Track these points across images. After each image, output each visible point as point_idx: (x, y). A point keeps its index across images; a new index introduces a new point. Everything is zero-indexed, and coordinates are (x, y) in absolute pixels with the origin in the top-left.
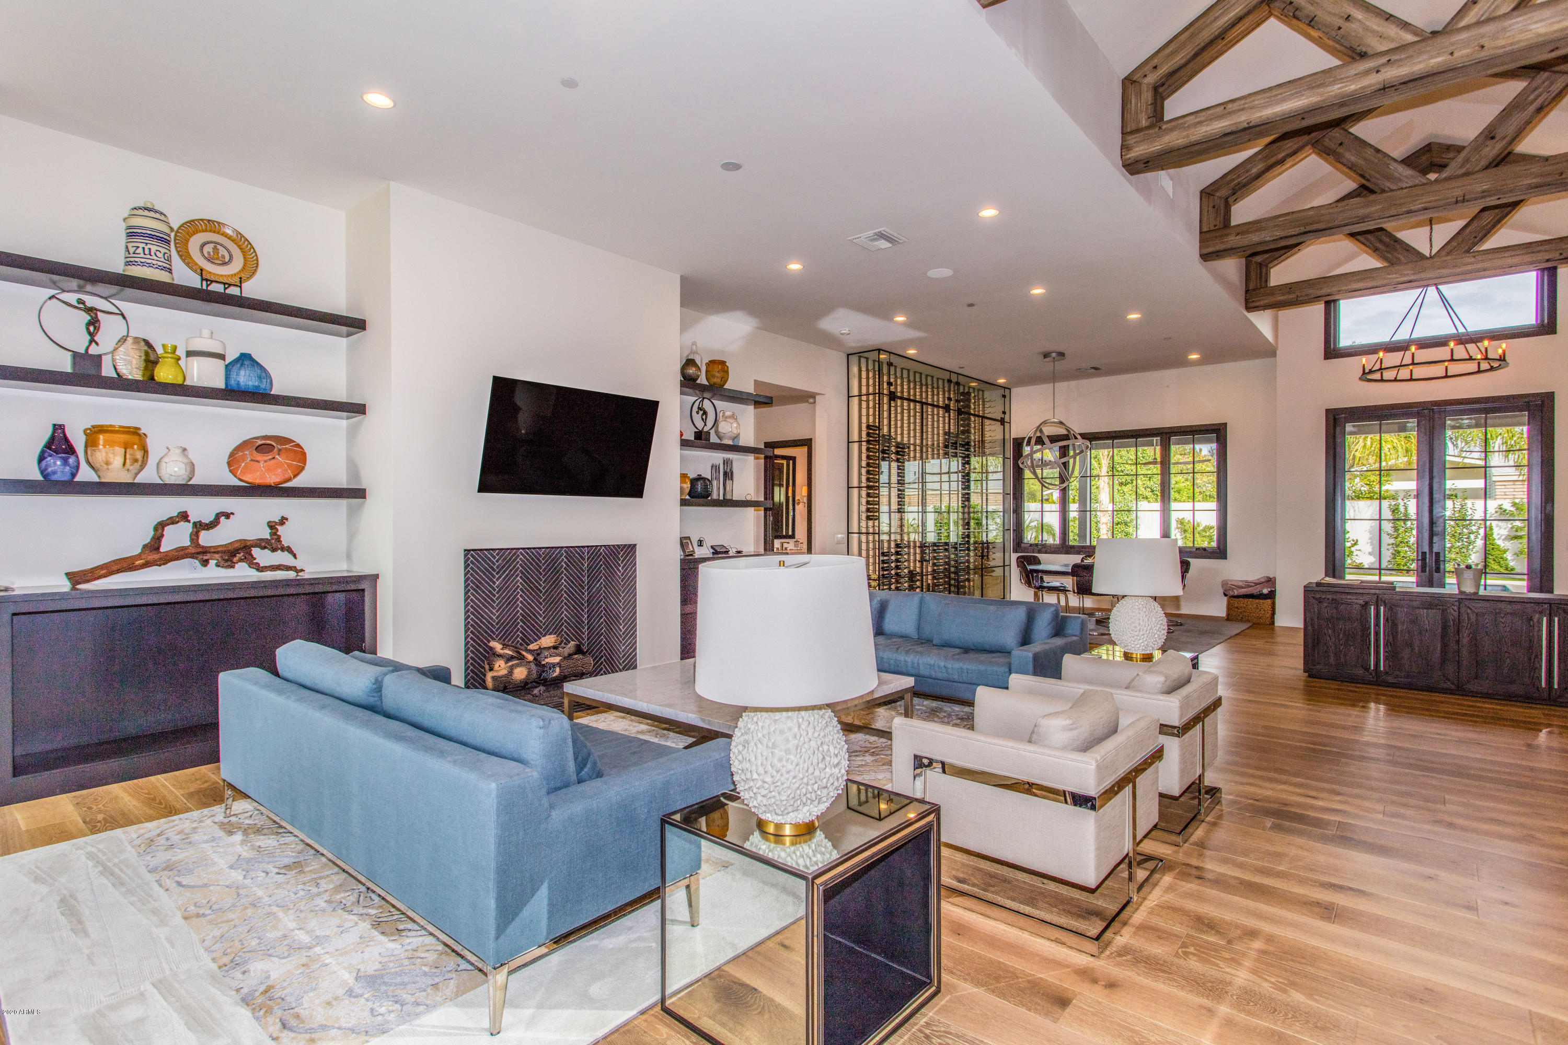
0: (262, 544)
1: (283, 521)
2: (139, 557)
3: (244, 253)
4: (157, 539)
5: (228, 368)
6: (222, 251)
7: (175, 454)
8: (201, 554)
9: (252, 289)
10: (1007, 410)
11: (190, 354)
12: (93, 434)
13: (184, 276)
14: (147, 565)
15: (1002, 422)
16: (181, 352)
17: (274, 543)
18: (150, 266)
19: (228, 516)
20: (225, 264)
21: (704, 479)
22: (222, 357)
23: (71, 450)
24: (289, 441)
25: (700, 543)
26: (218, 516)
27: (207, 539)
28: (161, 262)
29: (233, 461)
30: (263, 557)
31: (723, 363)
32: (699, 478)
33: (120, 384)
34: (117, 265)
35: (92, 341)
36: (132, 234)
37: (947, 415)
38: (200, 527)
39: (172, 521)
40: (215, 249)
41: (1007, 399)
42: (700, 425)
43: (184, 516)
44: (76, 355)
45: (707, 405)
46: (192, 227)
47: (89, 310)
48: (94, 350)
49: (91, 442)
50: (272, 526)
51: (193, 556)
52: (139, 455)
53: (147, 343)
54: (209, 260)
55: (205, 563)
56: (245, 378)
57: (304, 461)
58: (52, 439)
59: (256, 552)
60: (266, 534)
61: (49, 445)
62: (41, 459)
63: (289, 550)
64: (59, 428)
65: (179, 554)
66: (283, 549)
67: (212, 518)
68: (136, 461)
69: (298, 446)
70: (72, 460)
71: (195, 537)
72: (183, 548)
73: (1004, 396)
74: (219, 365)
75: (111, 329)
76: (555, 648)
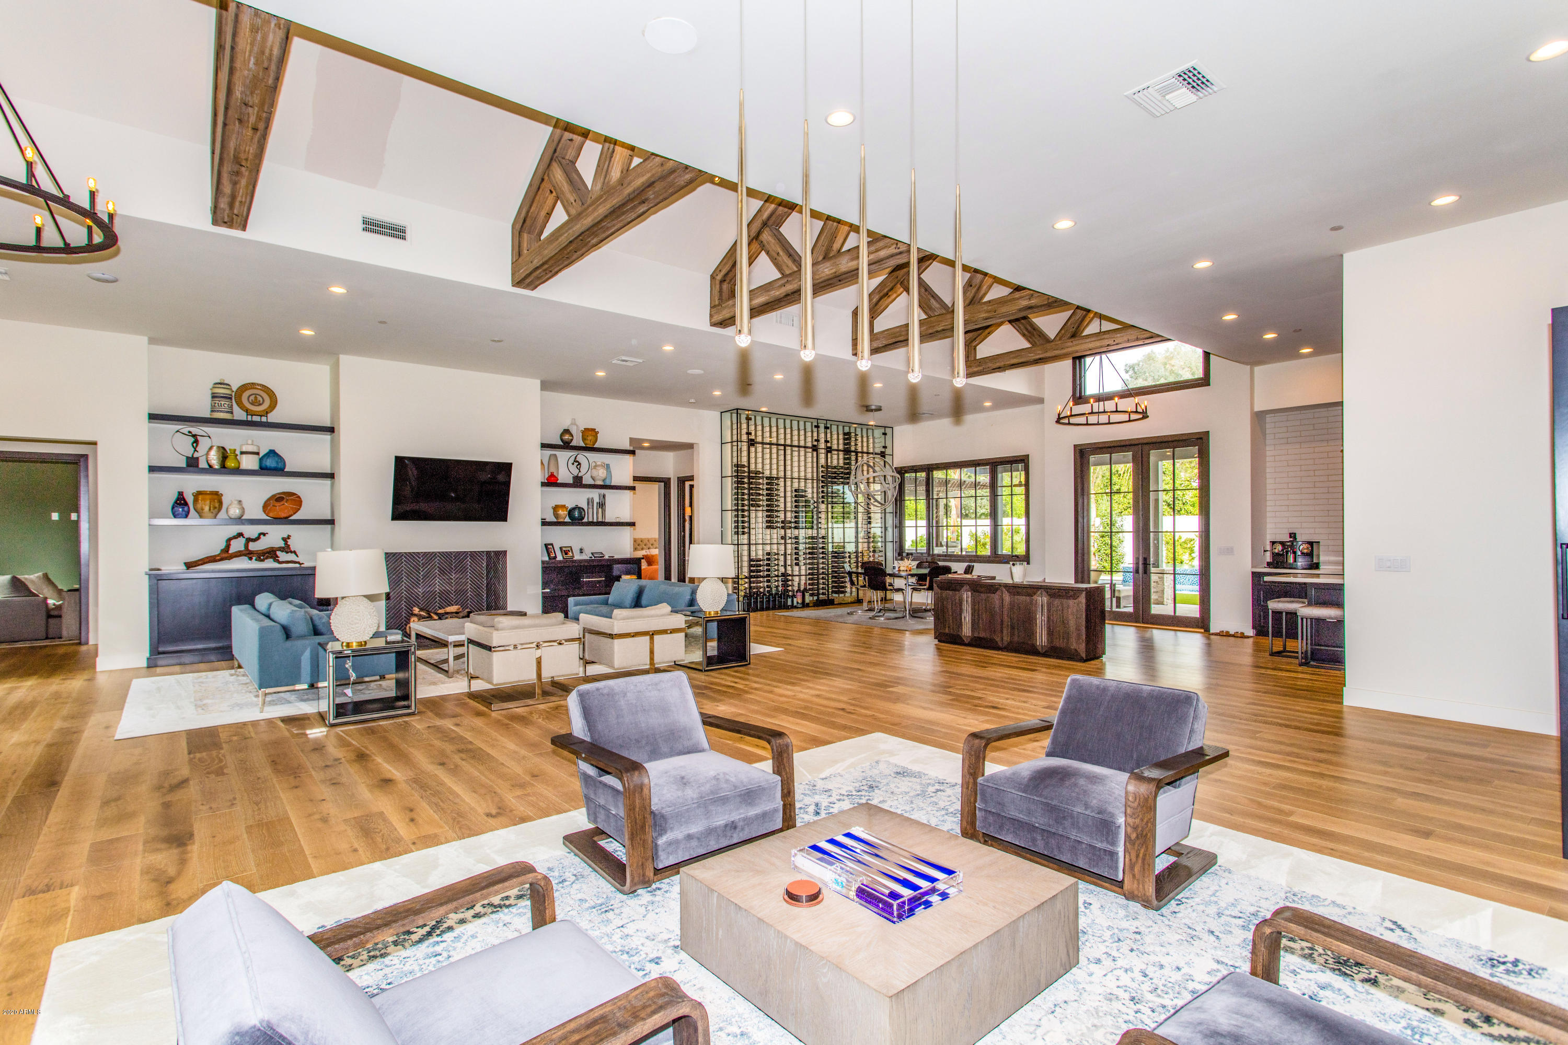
0: (281, 549)
1: (289, 537)
2: (218, 555)
3: (270, 398)
4: (228, 546)
5: (261, 460)
6: (259, 398)
7: (235, 504)
8: (249, 554)
9: (273, 417)
10: (889, 444)
11: (242, 453)
12: (198, 495)
13: (239, 414)
14: (222, 559)
15: (883, 455)
16: (238, 452)
17: (287, 549)
18: (221, 411)
19: (264, 534)
20: (260, 405)
21: (580, 508)
22: (258, 454)
23: (186, 504)
24: (294, 494)
25: (581, 551)
26: (260, 534)
27: (253, 546)
28: (227, 409)
29: (266, 507)
30: (282, 556)
31: (593, 430)
32: (577, 508)
33: (210, 470)
34: (207, 414)
35: (195, 450)
36: (214, 396)
37: (815, 453)
38: (249, 540)
39: (235, 537)
40: (256, 398)
41: (889, 437)
42: (575, 472)
43: (240, 535)
44: (188, 458)
45: (580, 458)
46: (244, 388)
47: (194, 436)
48: (196, 455)
49: (196, 500)
50: (285, 540)
51: (245, 555)
52: (217, 505)
53: (223, 448)
54: (252, 404)
55: (251, 559)
56: (270, 463)
57: (300, 505)
58: (178, 499)
59: (279, 553)
60: (282, 544)
61: (176, 502)
62: (173, 508)
63: (295, 552)
64: (181, 494)
65: (238, 554)
66: (291, 552)
67: (257, 536)
68: (215, 508)
69: (299, 497)
70: (186, 509)
71: (246, 546)
72: (240, 551)
73: (885, 434)
74: (256, 458)
75: (204, 444)
76: (457, 613)
